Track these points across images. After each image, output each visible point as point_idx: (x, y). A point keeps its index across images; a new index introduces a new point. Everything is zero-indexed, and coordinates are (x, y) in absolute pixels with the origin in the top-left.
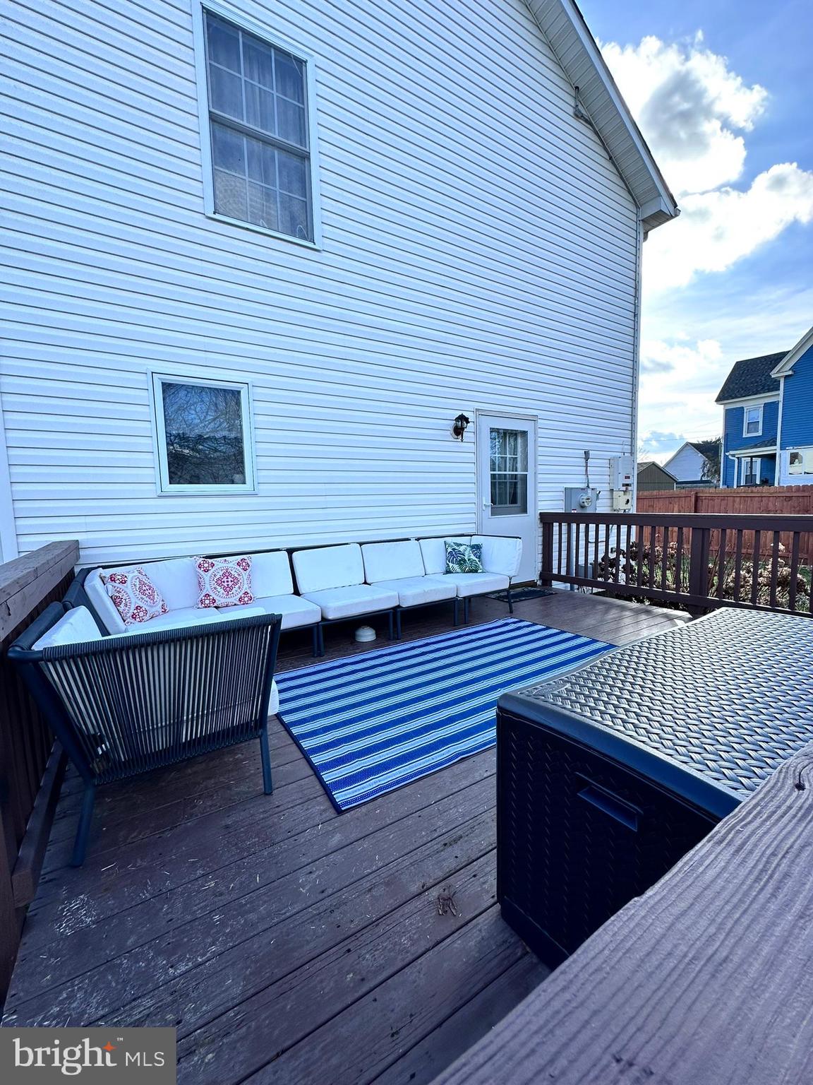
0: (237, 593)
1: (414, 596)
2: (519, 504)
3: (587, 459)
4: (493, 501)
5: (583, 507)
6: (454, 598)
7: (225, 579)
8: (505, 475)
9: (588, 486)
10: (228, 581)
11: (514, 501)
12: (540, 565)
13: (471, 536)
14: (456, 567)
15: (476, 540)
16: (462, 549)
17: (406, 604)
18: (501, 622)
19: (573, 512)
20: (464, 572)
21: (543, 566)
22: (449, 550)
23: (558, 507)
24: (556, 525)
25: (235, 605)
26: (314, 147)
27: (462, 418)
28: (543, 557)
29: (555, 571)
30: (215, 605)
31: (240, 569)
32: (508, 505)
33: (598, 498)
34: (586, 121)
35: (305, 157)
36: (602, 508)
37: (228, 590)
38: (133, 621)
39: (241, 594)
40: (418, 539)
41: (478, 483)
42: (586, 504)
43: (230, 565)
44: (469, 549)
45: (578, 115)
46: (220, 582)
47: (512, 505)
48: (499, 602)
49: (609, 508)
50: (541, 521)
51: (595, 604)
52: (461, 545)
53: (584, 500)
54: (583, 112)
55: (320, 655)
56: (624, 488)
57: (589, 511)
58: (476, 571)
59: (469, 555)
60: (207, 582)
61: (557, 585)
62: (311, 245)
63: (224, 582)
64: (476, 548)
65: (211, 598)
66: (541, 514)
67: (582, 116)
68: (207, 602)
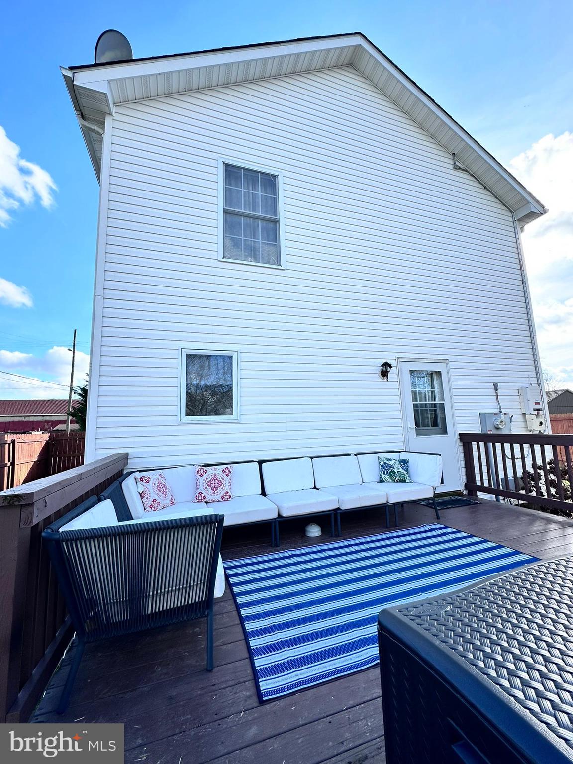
0: (221, 492)
1: (351, 501)
2: (440, 427)
3: (496, 390)
4: (417, 424)
5: (498, 428)
6: (385, 504)
7: (213, 482)
8: (426, 404)
9: (501, 412)
10: (214, 485)
11: (435, 424)
12: (464, 477)
13: (400, 452)
14: (388, 478)
15: (403, 456)
16: (392, 463)
17: (345, 507)
18: (428, 527)
19: (489, 433)
20: (394, 481)
21: (467, 479)
22: (382, 463)
23: (477, 430)
24: (474, 444)
25: (219, 501)
26: (282, 216)
27: (387, 365)
29: (479, 483)
30: (205, 500)
31: (224, 474)
32: (430, 428)
33: (511, 421)
34: (463, 170)
35: (276, 222)
36: (517, 429)
37: (215, 489)
38: (150, 509)
39: (223, 493)
40: (356, 455)
41: (403, 411)
42: (500, 426)
43: (218, 472)
44: (398, 463)
45: (456, 168)
46: (209, 484)
47: (433, 428)
48: (428, 508)
49: (525, 429)
50: (461, 441)
51: (519, 515)
52: (391, 459)
53: (499, 423)
54: (460, 165)
55: (276, 545)
56: (536, 413)
57: (505, 431)
58: (404, 482)
59: (398, 467)
60: (201, 484)
61: (481, 495)
62: (279, 267)
63: (212, 484)
64: (404, 462)
65: (203, 495)
66: (460, 435)
67: (460, 168)
68: (200, 498)
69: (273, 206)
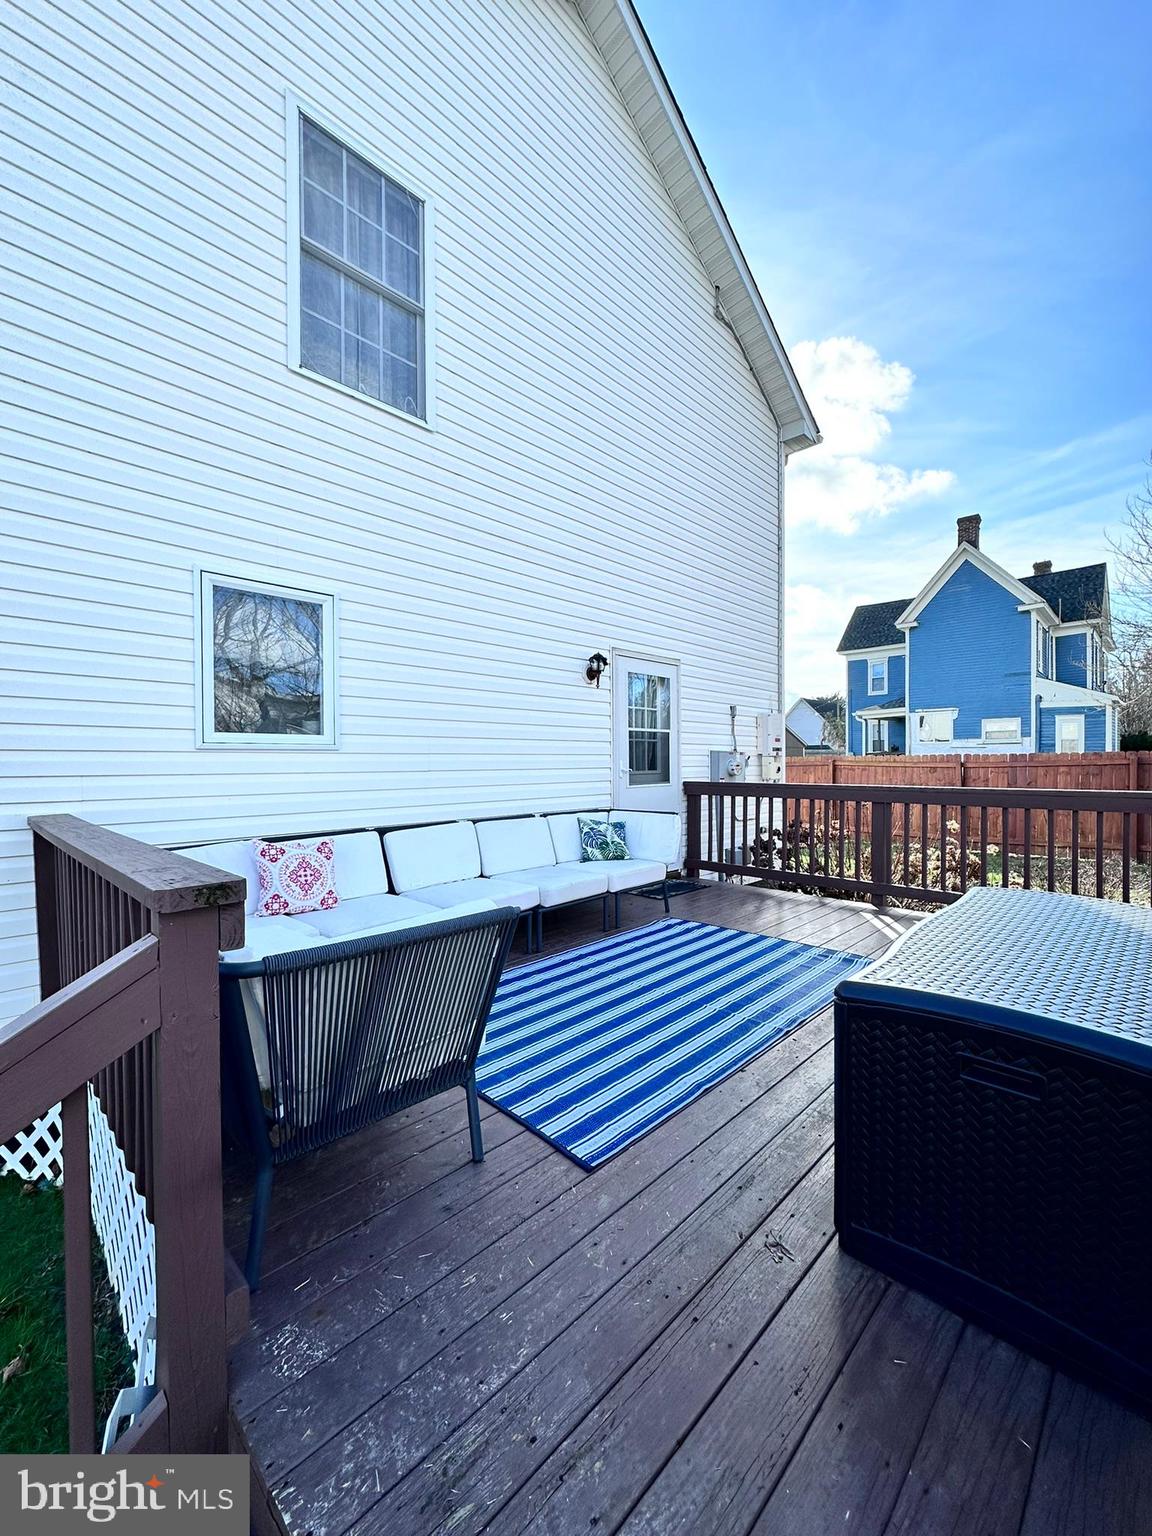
0: (319, 892)
1: (556, 892)
2: (659, 770)
3: (733, 716)
4: (631, 766)
5: (731, 775)
6: (606, 893)
7: (302, 873)
8: (644, 732)
9: (736, 750)
10: (306, 876)
11: (652, 766)
12: (684, 850)
13: (610, 811)
14: (597, 853)
15: (615, 817)
16: (602, 828)
17: (550, 902)
18: (661, 925)
19: (720, 781)
20: (607, 859)
21: (688, 852)
22: (586, 830)
24: (704, 799)
25: (314, 910)
26: (430, 305)
27: (599, 658)
28: (688, 840)
29: (704, 857)
30: (287, 911)
31: (322, 857)
32: (647, 771)
33: (747, 765)
34: (726, 324)
35: (420, 314)
36: (750, 776)
37: (306, 887)
39: (324, 894)
40: (545, 815)
41: (614, 741)
42: (735, 772)
43: (308, 851)
44: (611, 828)
45: (719, 316)
46: (294, 876)
47: (650, 772)
48: (641, 898)
49: (759, 776)
50: (686, 793)
52: (600, 823)
53: (733, 767)
54: (723, 313)
56: (775, 753)
57: (738, 780)
58: (622, 858)
59: (611, 836)
60: (276, 876)
61: (705, 875)
62: (421, 423)
63: (300, 876)
64: (619, 827)
65: (281, 900)
66: (684, 783)
67: (723, 319)
68: (276, 906)
69: (412, 270)
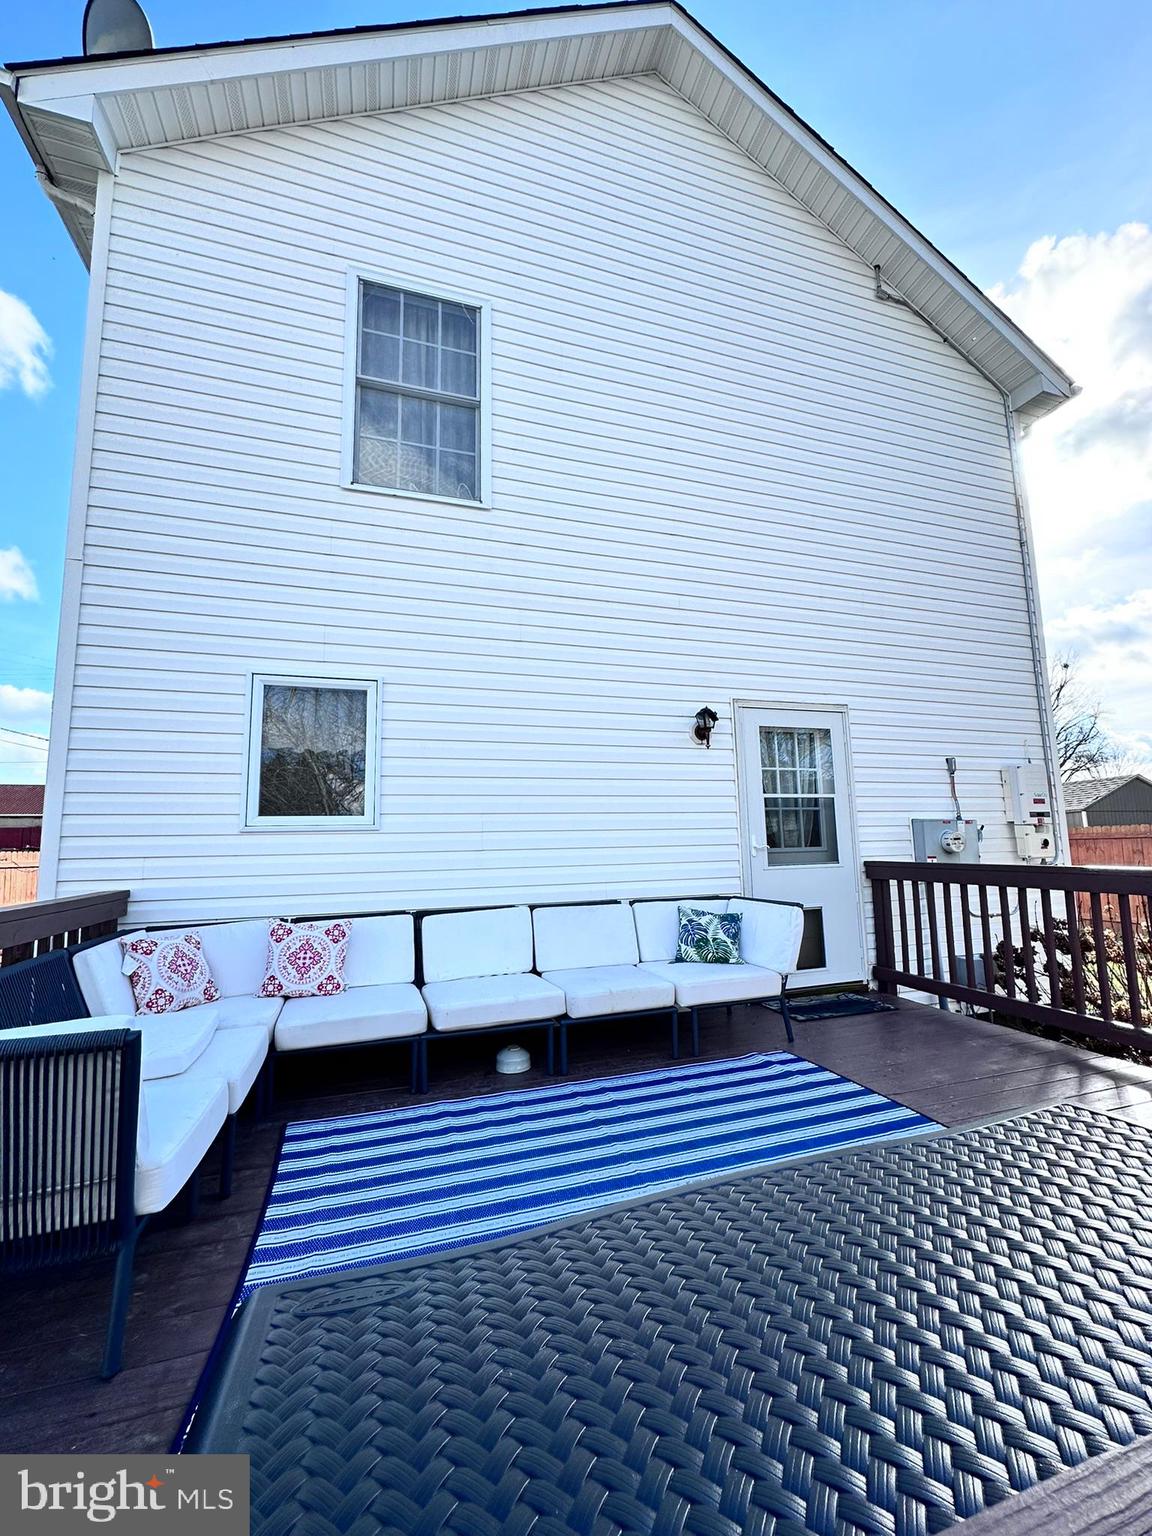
0: (316, 976)
1: (595, 1000)
2: (824, 846)
3: (952, 772)
4: (772, 840)
5: (949, 853)
6: (672, 1007)
7: (302, 955)
8: (796, 799)
9: (959, 818)
10: (305, 959)
11: (814, 840)
12: (872, 954)
13: (729, 898)
14: (692, 952)
15: (734, 907)
16: (704, 920)
17: (580, 1012)
18: (759, 1059)
19: (929, 861)
20: (704, 960)
21: (878, 957)
22: (684, 922)
23: (905, 854)
24: (893, 883)
25: (313, 995)
26: (486, 393)
27: (707, 715)
28: (876, 940)
29: (899, 967)
30: (282, 993)
31: (328, 940)
32: (803, 849)
33: (979, 838)
34: (897, 302)
35: (474, 408)
36: (994, 853)
37: (303, 971)
38: (147, 1011)
39: (322, 979)
40: (632, 903)
41: (743, 812)
42: (953, 848)
43: (316, 933)
44: (716, 921)
45: (882, 296)
46: (293, 959)
47: (809, 849)
49: (1010, 855)
50: (867, 877)
52: (704, 914)
53: (950, 842)
54: (890, 291)
55: (420, 1091)
56: (1035, 820)
57: (965, 859)
58: (725, 961)
59: (716, 932)
60: (276, 958)
62: (476, 504)
63: (299, 959)
64: (731, 921)
65: (277, 982)
66: (866, 863)
67: (890, 297)
68: (270, 988)
69: (468, 371)
